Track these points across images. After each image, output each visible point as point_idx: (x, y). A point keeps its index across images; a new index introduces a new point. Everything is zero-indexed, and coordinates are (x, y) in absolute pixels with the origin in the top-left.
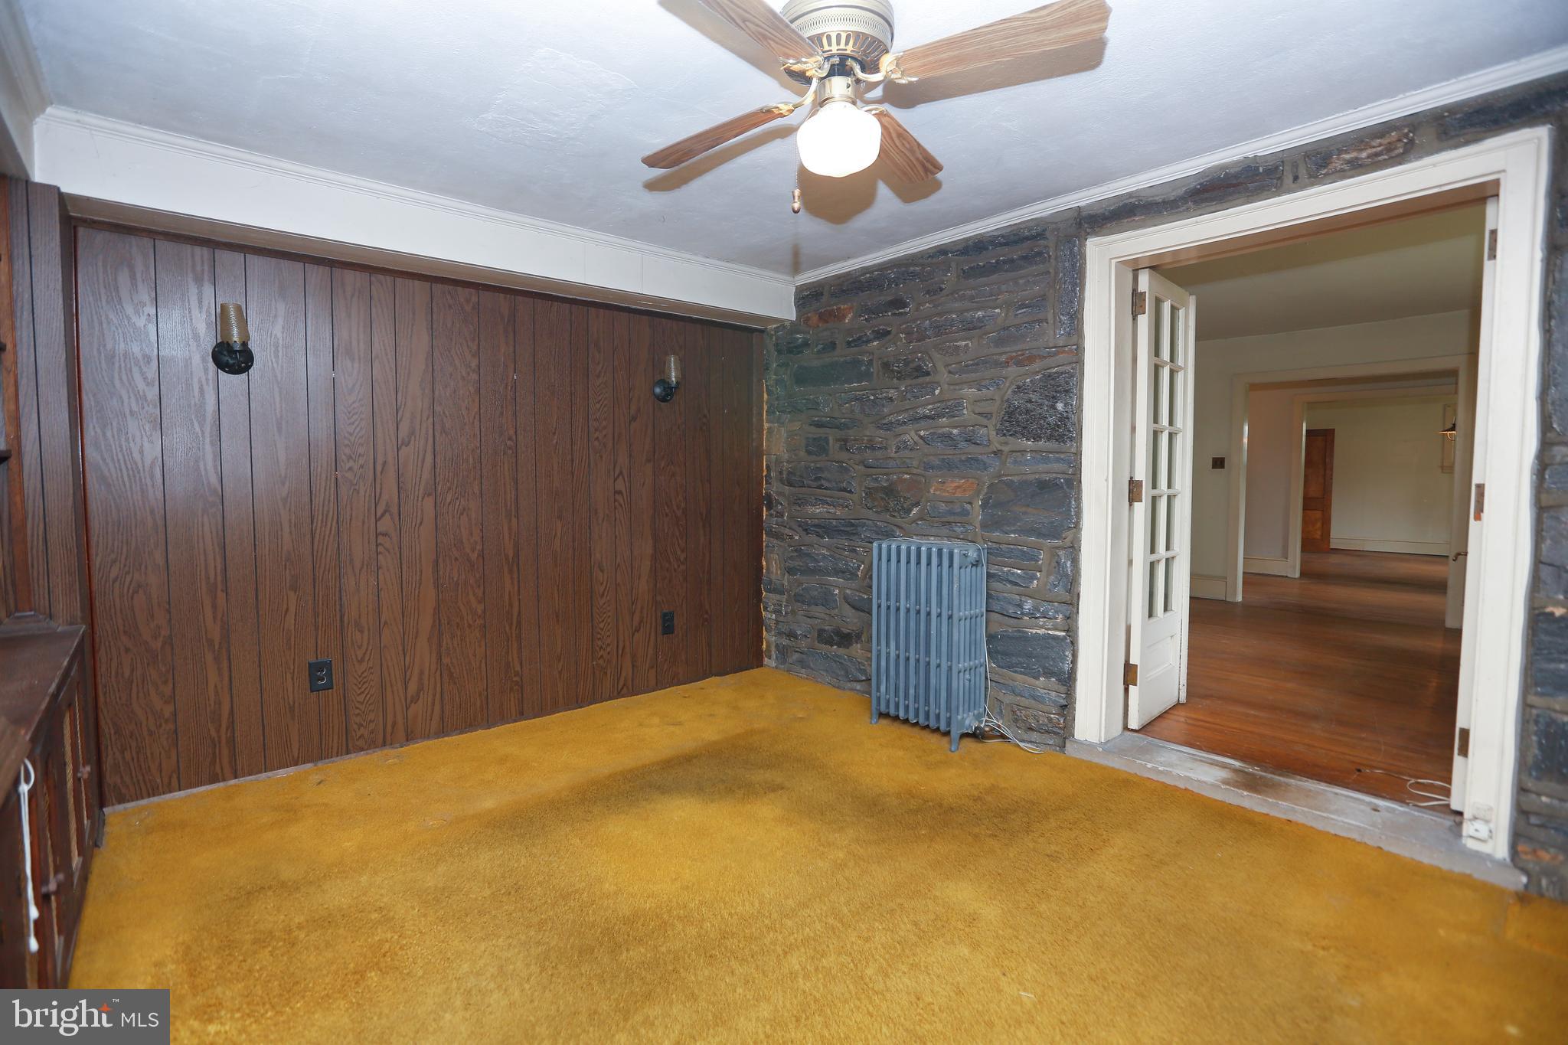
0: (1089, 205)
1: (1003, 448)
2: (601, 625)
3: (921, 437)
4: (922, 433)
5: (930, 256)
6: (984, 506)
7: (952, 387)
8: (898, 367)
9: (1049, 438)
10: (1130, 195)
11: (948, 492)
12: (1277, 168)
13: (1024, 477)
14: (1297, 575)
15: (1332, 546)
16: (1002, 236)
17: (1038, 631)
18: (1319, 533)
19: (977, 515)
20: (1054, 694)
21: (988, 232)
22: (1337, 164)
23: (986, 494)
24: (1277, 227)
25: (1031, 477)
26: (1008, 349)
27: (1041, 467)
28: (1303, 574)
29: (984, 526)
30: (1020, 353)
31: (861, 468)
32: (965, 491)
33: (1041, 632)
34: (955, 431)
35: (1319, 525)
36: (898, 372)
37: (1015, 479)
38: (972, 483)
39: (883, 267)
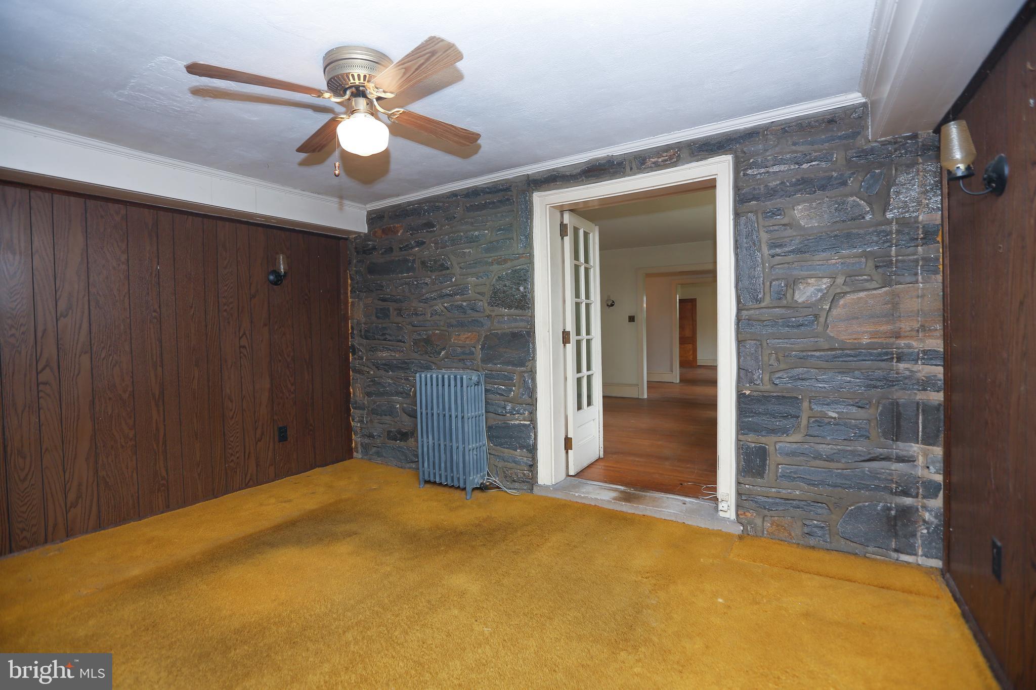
0: (533, 174)
1: (492, 314)
2: (232, 439)
3: (445, 307)
4: (446, 305)
5: (447, 197)
6: (482, 349)
7: (462, 277)
8: (430, 264)
9: (516, 308)
10: (553, 170)
11: (462, 341)
12: (622, 162)
13: (504, 331)
14: (678, 381)
15: (698, 364)
16: (488, 188)
17: (515, 422)
18: (692, 357)
19: (479, 355)
20: (525, 459)
21: (479, 185)
22: (649, 163)
23: (484, 341)
24: (625, 193)
25: (508, 331)
26: (492, 255)
27: (513, 325)
28: (681, 381)
29: (483, 361)
30: (499, 257)
31: (410, 327)
32: (471, 339)
33: (517, 422)
34: (464, 304)
35: (691, 352)
36: (431, 267)
37: (499, 332)
38: (475, 335)
39: (420, 202)
